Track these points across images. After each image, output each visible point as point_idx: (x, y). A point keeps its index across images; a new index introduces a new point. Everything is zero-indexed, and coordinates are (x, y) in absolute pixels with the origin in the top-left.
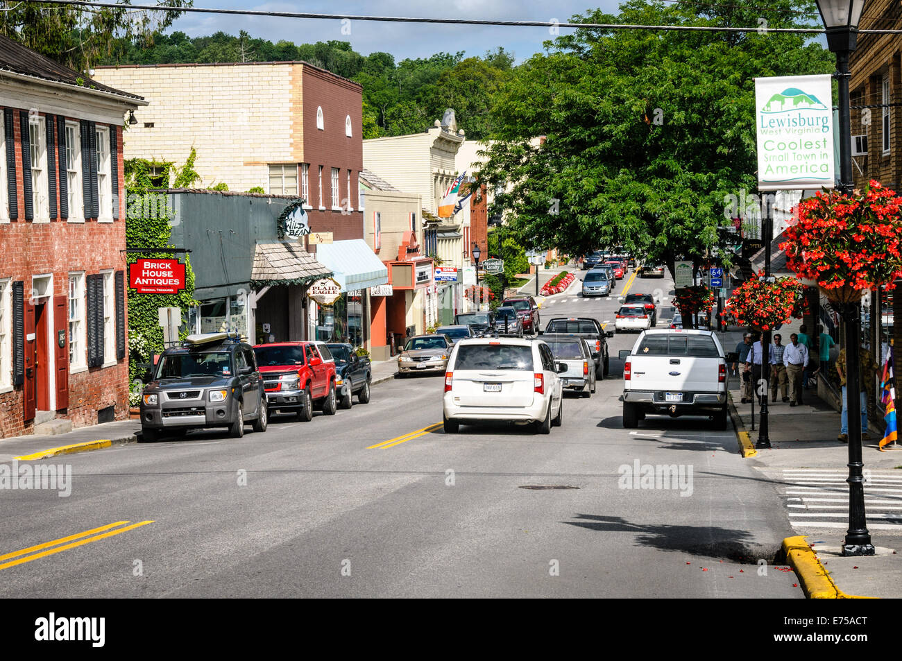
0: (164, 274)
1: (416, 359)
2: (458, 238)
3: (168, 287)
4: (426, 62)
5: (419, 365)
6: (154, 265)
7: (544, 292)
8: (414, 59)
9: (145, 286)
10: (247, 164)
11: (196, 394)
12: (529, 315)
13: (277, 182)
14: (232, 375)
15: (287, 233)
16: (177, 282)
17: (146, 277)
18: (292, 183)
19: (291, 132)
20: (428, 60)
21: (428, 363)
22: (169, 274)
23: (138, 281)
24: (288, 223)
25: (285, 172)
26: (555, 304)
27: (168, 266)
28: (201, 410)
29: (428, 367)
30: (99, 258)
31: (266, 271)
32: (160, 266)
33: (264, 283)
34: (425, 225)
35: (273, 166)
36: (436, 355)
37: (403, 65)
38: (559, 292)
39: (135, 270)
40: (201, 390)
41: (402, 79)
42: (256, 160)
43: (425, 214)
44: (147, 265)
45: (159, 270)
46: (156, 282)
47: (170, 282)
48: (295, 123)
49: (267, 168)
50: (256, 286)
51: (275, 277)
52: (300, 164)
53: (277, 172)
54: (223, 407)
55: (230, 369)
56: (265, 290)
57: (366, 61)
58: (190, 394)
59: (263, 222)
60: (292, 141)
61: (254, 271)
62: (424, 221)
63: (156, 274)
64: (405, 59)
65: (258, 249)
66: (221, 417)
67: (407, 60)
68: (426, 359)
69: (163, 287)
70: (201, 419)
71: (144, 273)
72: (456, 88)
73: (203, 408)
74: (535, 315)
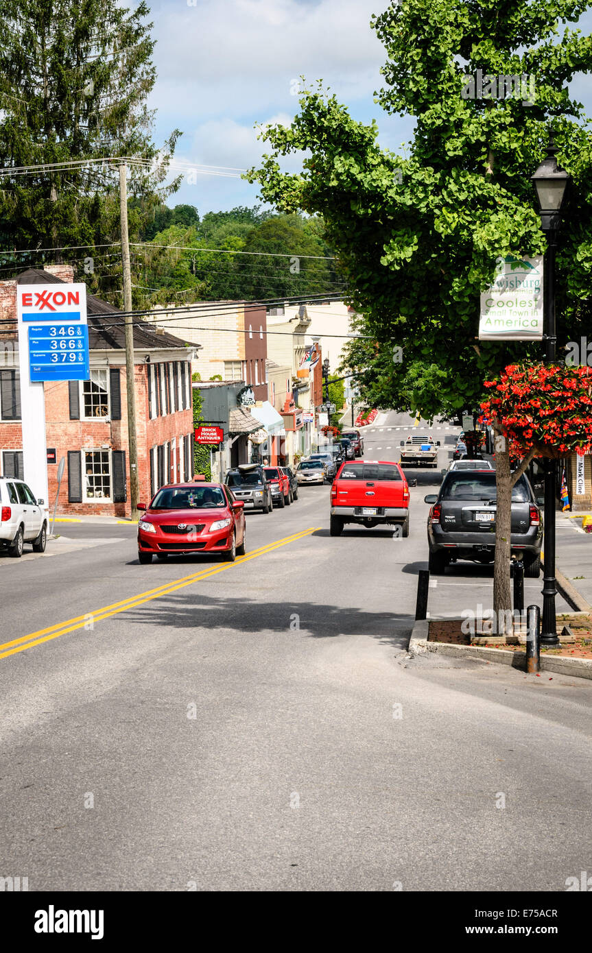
0: (212, 434)
1: (306, 475)
2: (307, 391)
3: (215, 440)
4: (227, 215)
5: (308, 478)
6: (207, 430)
7: (358, 424)
8: (216, 212)
9: (203, 440)
10: (211, 361)
11: (249, 493)
12: (357, 443)
13: (229, 372)
14: (262, 484)
15: (242, 404)
16: (219, 438)
17: (203, 436)
18: (238, 372)
19: (238, 342)
20: (229, 212)
21: (313, 477)
22: (215, 434)
23: (199, 437)
24: (243, 398)
25: (234, 366)
26: (366, 433)
27: (214, 430)
28: (252, 501)
29: (313, 480)
30: (187, 428)
31: (237, 427)
32: (210, 430)
33: (237, 434)
34: (293, 386)
35: (227, 362)
36: (319, 472)
37: (208, 218)
38: (369, 424)
39: (197, 432)
40: (251, 491)
41: (207, 230)
42: (217, 359)
43: (294, 379)
44: (204, 429)
45: (210, 432)
46: (208, 438)
47: (215, 438)
48: (240, 337)
49: (224, 363)
50: (232, 435)
51: (242, 430)
52: (243, 361)
53: (229, 366)
54: (261, 499)
55: (262, 482)
56: (237, 437)
57: (174, 213)
58: (246, 493)
59: (231, 397)
60: (238, 347)
61: (230, 427)
62: (293, 383)
63: (208, 434)
64: (208, 212)
65: (231, 415)
66: (261, 504)
67: (211, 213)
68: (312, 475)
69: (212, 440)
70: (251, 505)
71: (202, 434)
72: (263, 247)
73: (252, 500)
74: (361, 443)
